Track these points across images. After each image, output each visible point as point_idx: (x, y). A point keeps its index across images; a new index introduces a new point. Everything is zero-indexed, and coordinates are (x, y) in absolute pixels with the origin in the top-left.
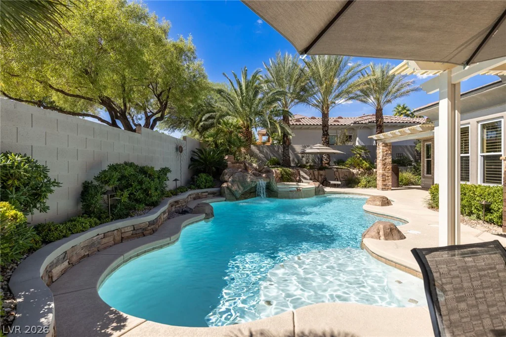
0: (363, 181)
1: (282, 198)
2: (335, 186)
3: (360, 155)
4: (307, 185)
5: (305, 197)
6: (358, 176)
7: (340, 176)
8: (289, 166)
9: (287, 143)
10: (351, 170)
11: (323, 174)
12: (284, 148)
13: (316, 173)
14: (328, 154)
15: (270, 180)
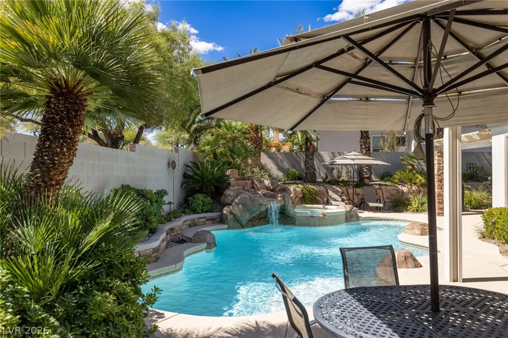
0: (415, 205)
1: (301, 225)
2: (377, 209)
3: (413, 166)
4: (338, 208)
5: (331, 225)
6: (410, 196)
7: (385, 196)
8: (314, 182)
9: (311, 150)
10: (400, 187)
11: (361, 193)
12: (307, 156)
13: (351, 191)
14: (370, 167)
15: (285, 201)
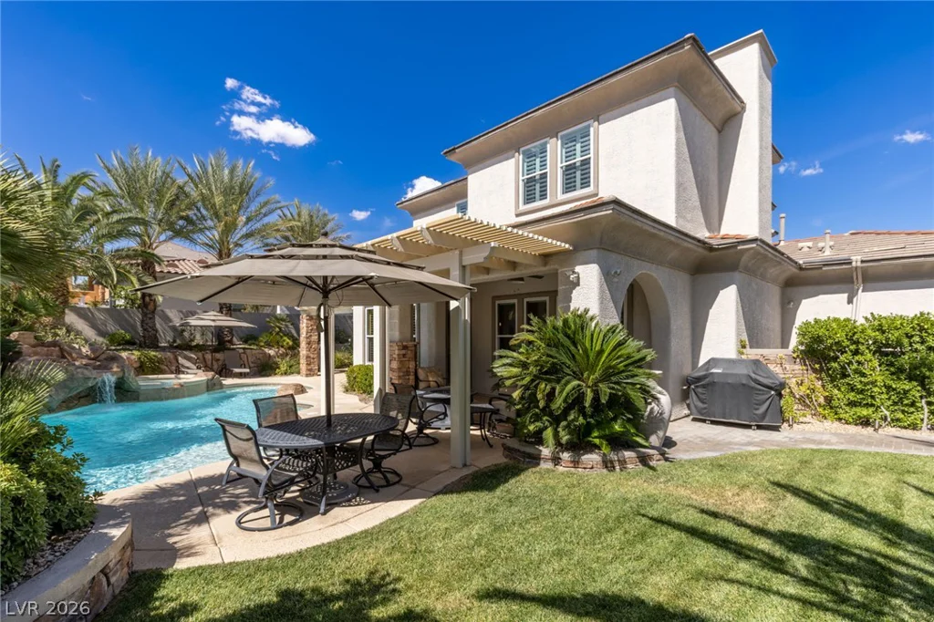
0: (283, 368)
1: (147, 400)
2: (241, 375)
3: (280, 328)
4: (194, 376)
5: (189, 396)
6: (277, 359)
7: (250, 359)
8: (155, 346)
9: (151, 307)
10: (266, 350)
11: (222, 358)
12: (144, 315)
13: (208, 356)
14: (231, 329)
15: (124, 373)
